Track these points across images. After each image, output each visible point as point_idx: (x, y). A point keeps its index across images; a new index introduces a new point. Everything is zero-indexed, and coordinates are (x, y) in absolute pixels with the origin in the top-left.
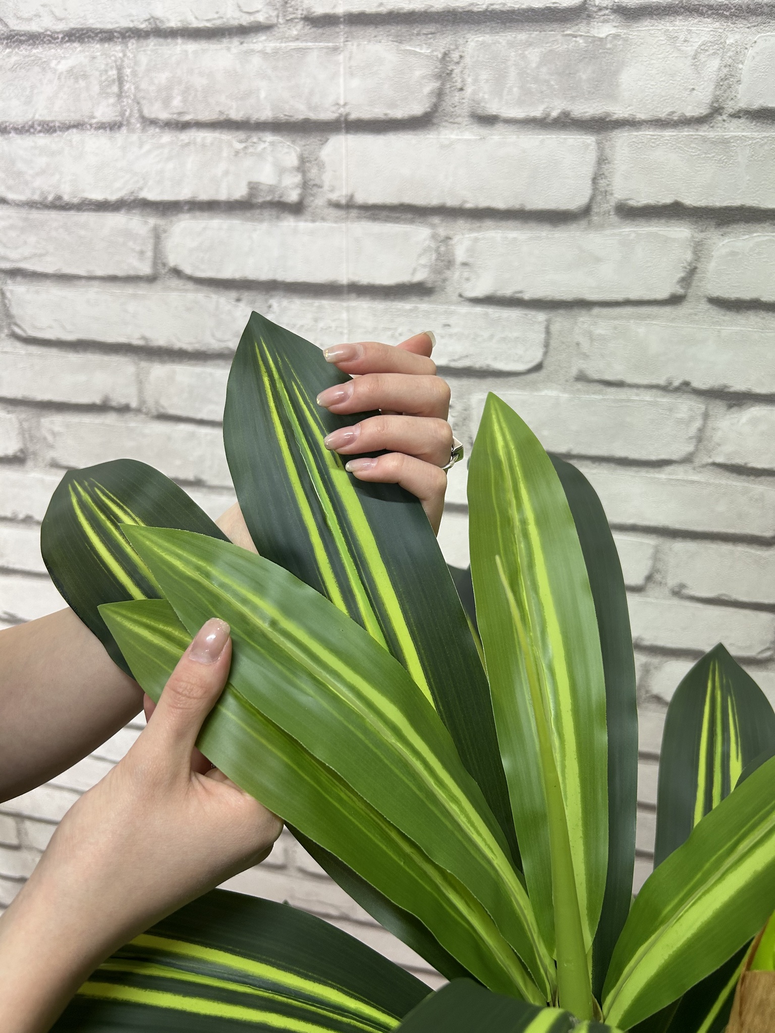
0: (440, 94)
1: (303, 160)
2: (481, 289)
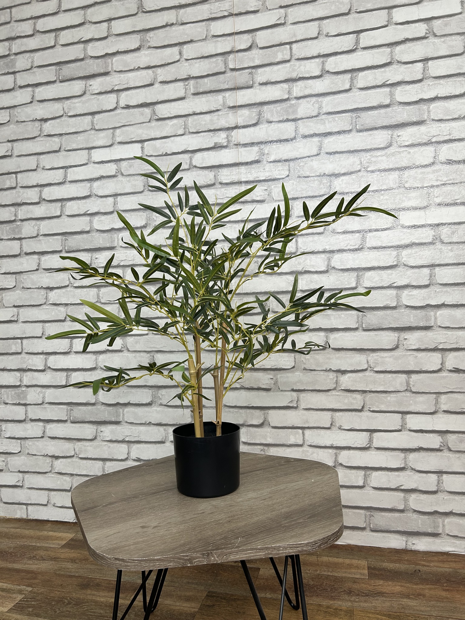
0: (259, 118)
1: (228, 136)
2: (272, 158)
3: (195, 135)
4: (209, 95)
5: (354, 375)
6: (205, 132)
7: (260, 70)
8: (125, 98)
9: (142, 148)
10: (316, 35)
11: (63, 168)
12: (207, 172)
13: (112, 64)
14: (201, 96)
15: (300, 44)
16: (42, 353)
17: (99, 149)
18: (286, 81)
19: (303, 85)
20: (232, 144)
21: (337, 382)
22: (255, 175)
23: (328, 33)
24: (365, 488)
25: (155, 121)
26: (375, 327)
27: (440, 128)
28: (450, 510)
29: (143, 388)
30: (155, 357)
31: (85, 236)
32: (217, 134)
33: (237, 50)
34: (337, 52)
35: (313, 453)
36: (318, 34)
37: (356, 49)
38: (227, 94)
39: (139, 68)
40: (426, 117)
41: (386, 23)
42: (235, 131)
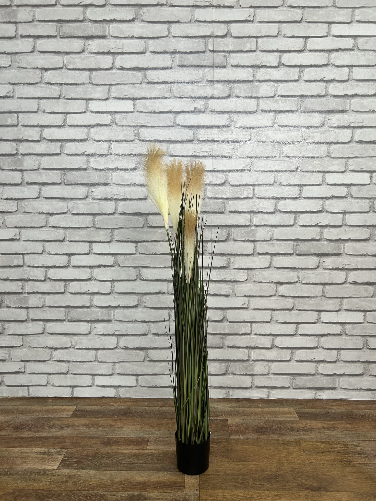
0: (230, 93)
1: (205, 104)
2: (238, 125)
3: (178, 100)
4: (191, 68)
5: (288, 285)
6: (187, 98)
7: (233, 55)
8: (120, 61)
9: (134, 104)
10: (276, 35)
11: (63, 114)
12: (187, 130)
13: (109, 30)
14: (184, 68)
15: (264, 39)
16: (43, 267)
17: (96, 101)
18: (252, 66)
19: (264, 72)
20: (208, 111)
21: (276, 291)
22: (225, 137)
23: (285, 34)
24: (291, 361)
25: (145, 84)
26: (304, 253)
27: (357, 117)
28: (344, 373)
29: (130, 295)
30: (141, 271)
31: (83, 172)
32: (197, 101)
33: (215, 35)
34: (291, 50)
35: (257, 339)
36: (278, 33)
37: (304, 50)
38: (206, 70)
39: (133, 37)
40: (348, 108)
41: (326, 34)
42: (211, 100)
